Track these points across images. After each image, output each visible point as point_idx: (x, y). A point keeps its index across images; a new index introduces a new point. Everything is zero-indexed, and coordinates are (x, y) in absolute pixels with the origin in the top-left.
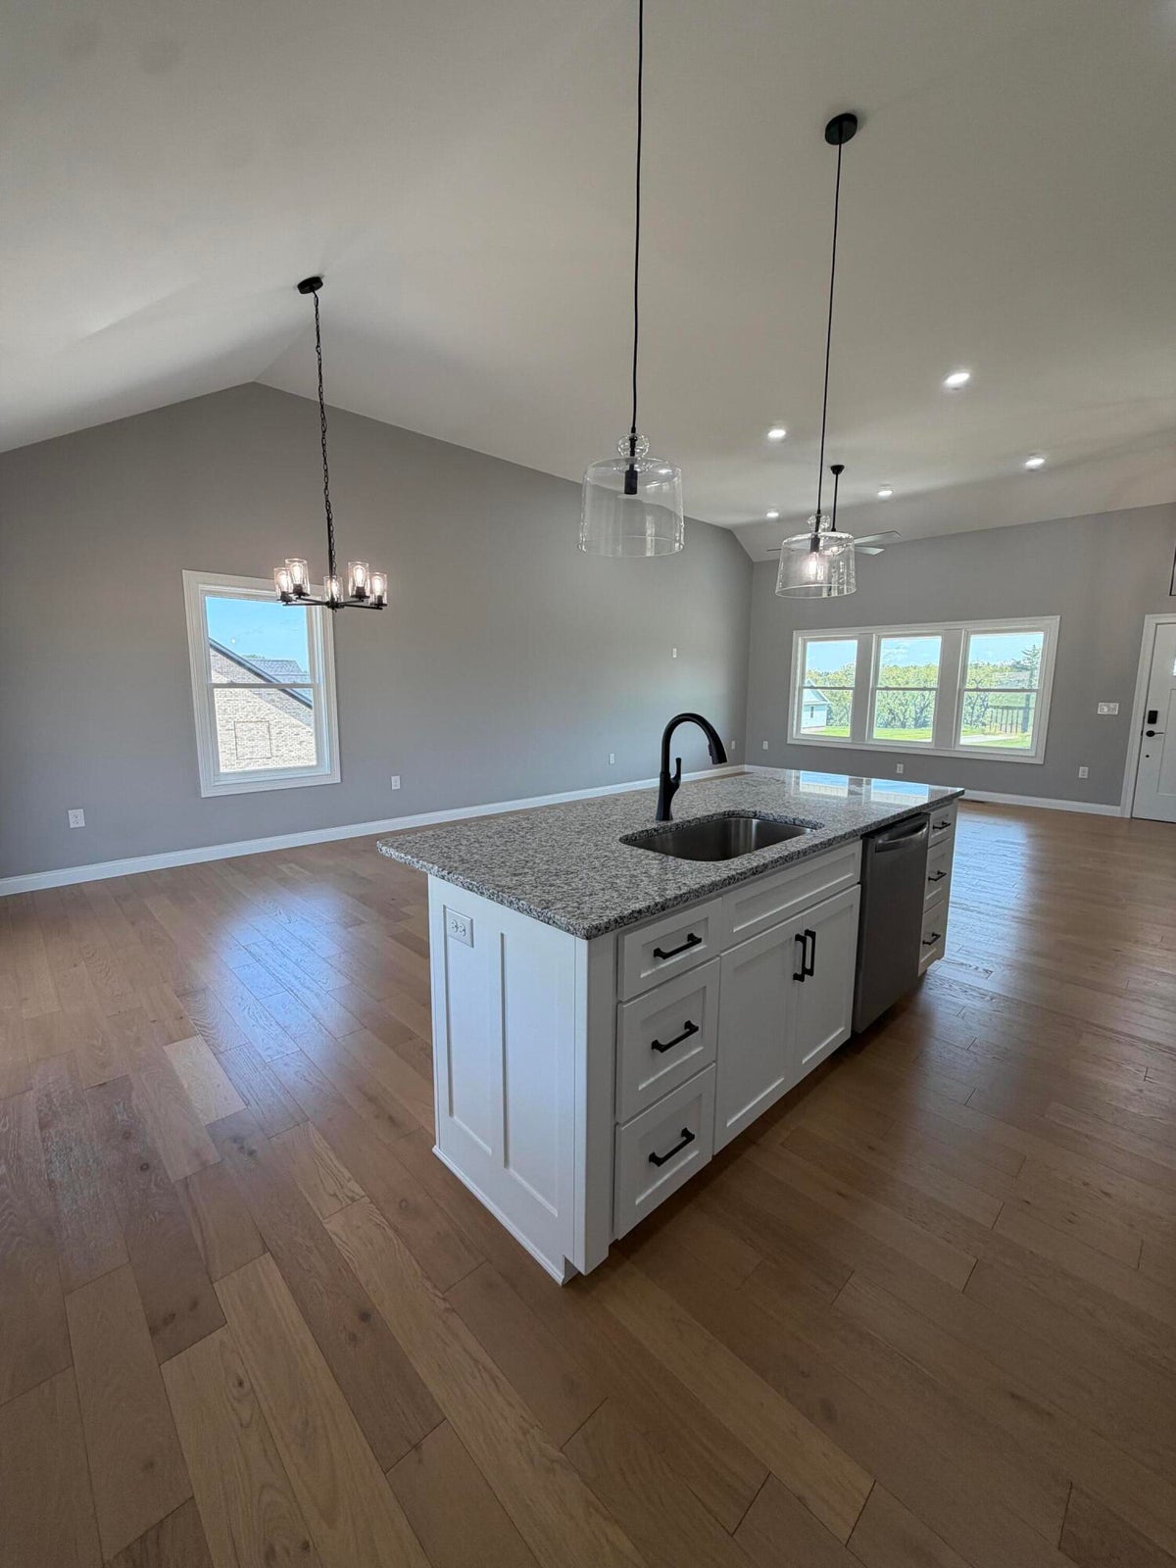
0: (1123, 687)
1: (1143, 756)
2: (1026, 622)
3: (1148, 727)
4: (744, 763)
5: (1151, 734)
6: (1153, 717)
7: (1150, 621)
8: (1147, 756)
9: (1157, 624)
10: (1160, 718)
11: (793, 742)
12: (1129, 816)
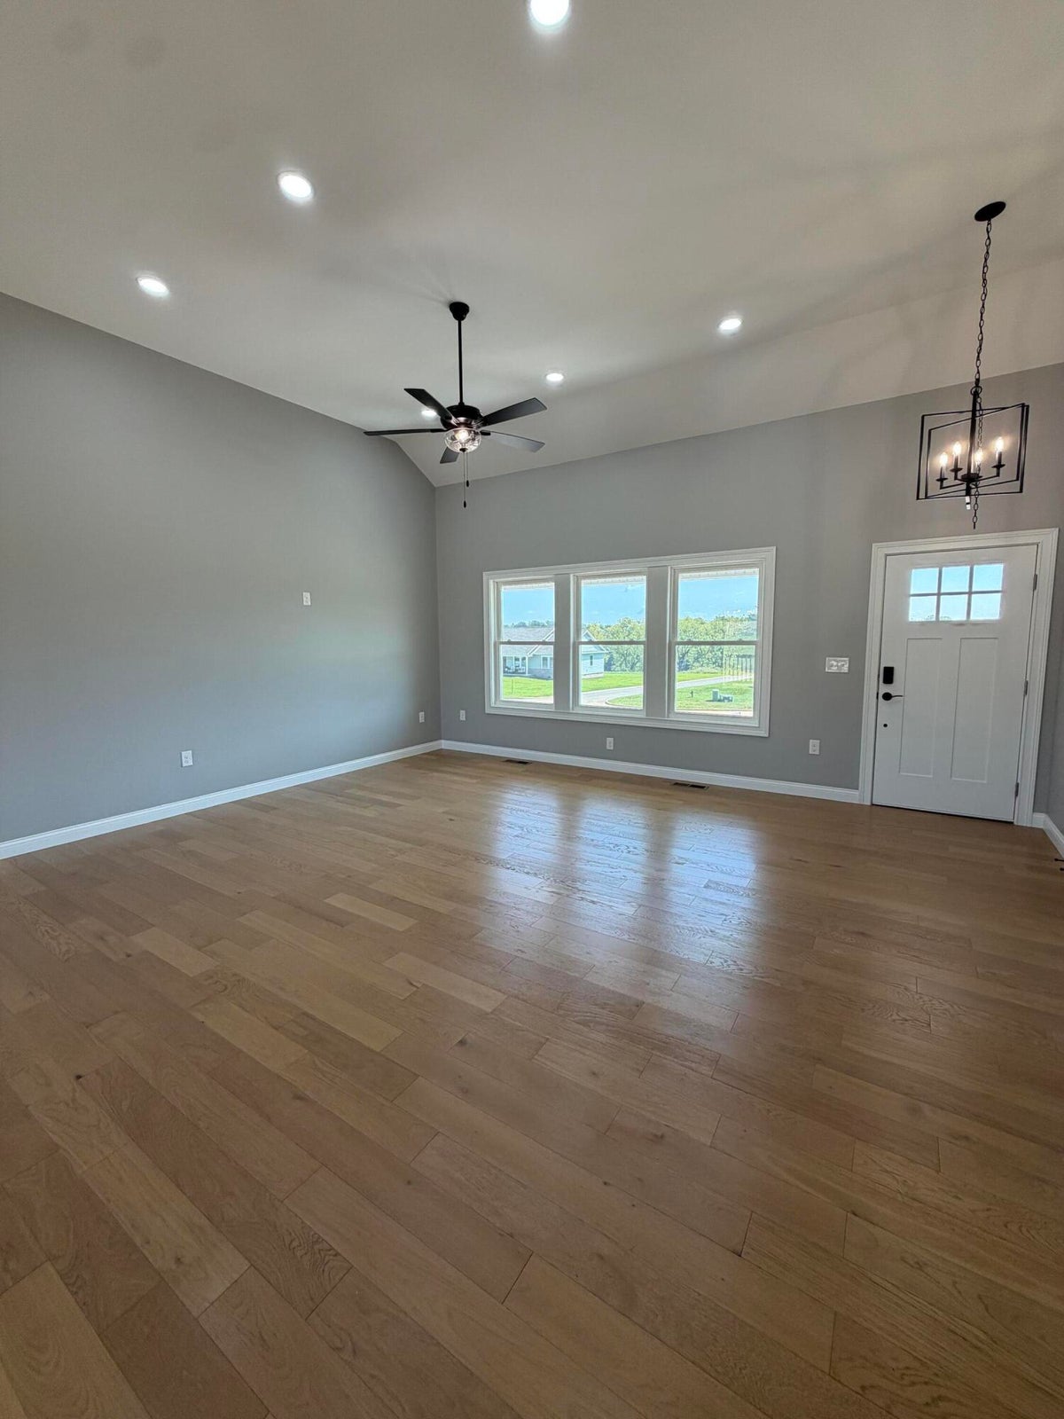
0: (853, 641)
1: (880, 726)
2: (738, 556)
3: (885, 689)
4: (441, 739)
5: (887, 697)
6: (888, 675)
7: (879, 551)
8: (885, 725)
9: (887, 555)
10: (897, 675)
11: (493, 712)
12: (869, 804)
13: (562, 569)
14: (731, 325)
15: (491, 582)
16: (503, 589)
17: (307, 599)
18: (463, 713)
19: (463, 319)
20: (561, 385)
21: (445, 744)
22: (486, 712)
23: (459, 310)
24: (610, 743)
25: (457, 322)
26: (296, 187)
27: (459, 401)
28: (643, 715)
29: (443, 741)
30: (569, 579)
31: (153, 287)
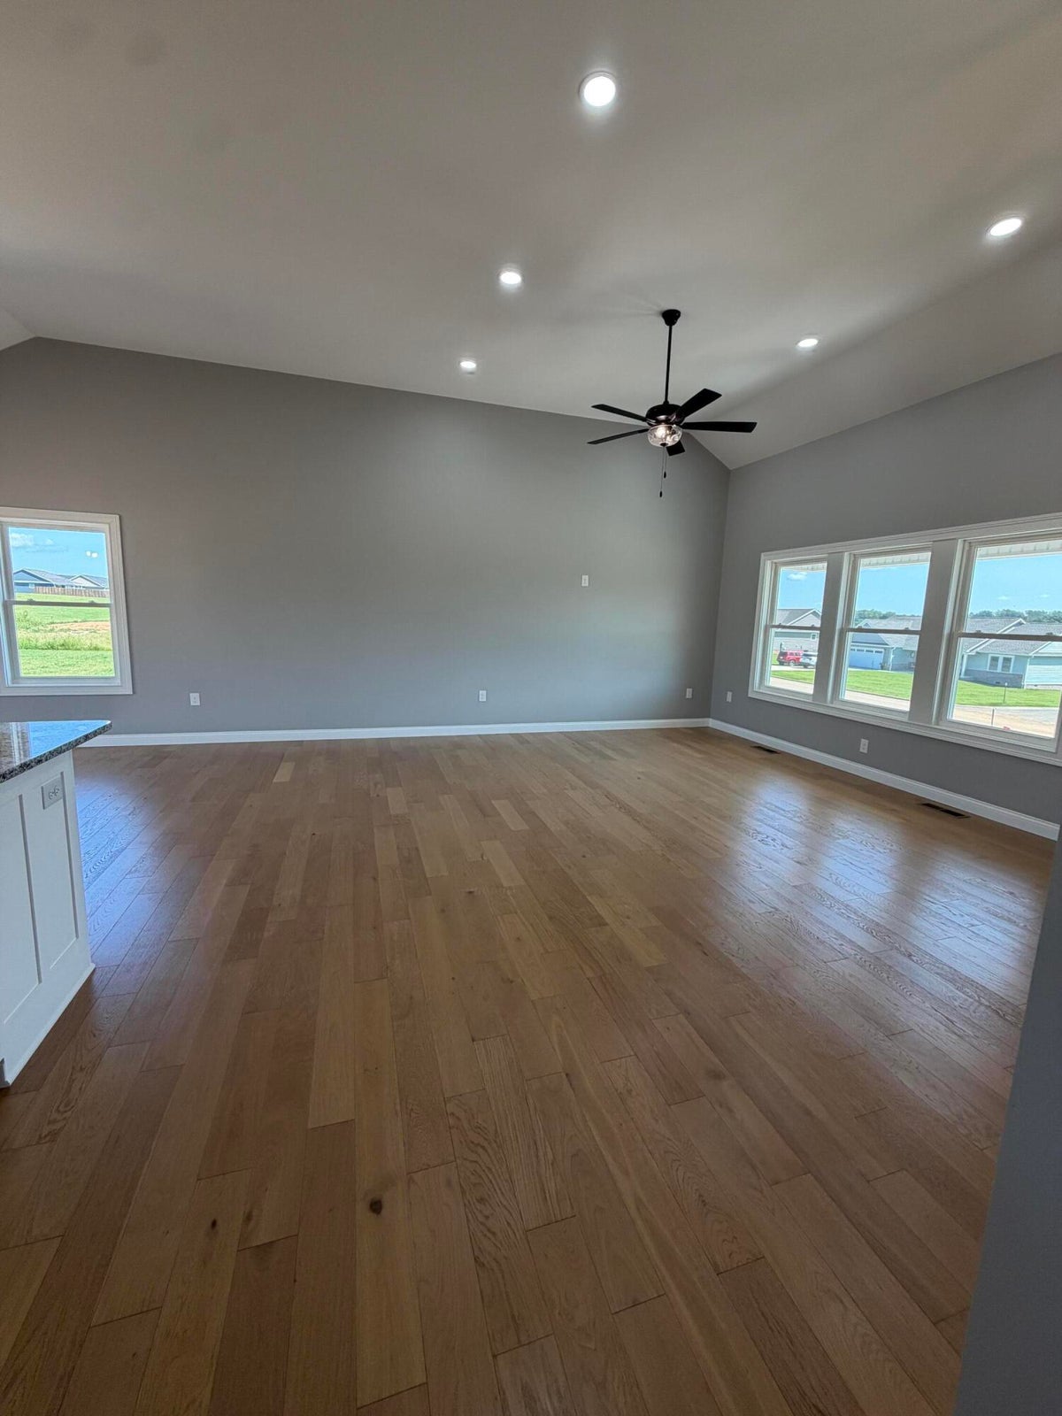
13: (837, 546)
14: (1006, 228)
15: (768, 564)
16: (783, 570)
17: (585, 581)
18: (729, 695)
19: (674, 323)
20: (814, 350)
21: (712, 723)
22: (749, 696)
23: (671, 317)
24: (865, 745)
25: (668, 327)
26: (511, 279)
27: (664, 400)
28: (905, 719)
29: (711, 720)
30: (842, 557)
31: (468, 365)
